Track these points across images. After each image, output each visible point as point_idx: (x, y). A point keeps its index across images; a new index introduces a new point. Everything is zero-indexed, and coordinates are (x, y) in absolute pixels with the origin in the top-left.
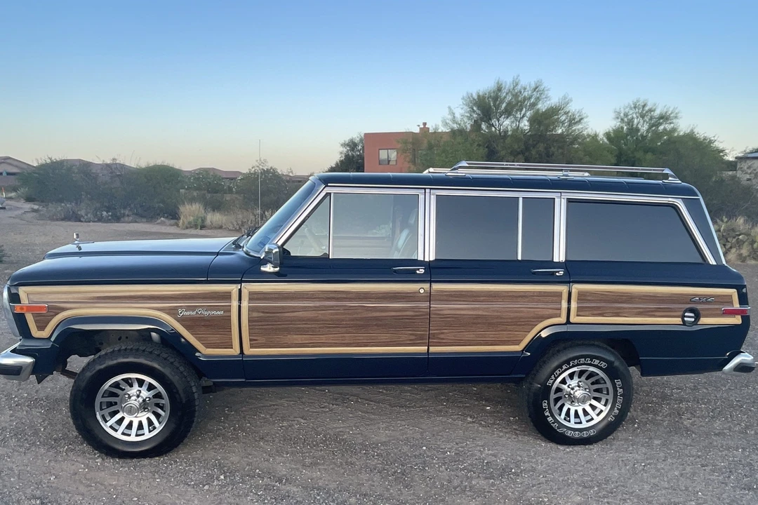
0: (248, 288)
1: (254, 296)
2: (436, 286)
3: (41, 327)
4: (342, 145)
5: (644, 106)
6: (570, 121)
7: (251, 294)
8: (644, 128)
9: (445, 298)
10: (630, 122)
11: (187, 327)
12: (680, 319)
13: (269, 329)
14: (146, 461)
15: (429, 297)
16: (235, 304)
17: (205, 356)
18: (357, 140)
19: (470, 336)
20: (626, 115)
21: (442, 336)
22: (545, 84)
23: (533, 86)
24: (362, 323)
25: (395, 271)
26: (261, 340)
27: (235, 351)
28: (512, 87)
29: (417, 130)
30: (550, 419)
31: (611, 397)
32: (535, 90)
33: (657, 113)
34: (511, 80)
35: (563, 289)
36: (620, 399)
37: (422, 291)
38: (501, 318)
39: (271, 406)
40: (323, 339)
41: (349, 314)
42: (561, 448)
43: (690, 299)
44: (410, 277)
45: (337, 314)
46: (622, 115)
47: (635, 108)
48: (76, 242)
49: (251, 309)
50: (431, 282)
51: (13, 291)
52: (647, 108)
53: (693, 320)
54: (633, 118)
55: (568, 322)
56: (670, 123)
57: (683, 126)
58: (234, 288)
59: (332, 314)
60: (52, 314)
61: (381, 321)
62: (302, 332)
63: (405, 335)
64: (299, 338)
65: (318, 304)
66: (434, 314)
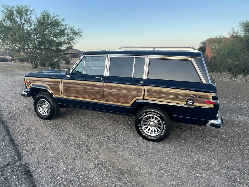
0: (63, 80)
1: (64, 83)
2: (105, 84)
3: (28, 86)
9: (108, 87)
12: (185, 103)
13: (67, 92)
14: (46, 121)
15: (104, 87)
16: (60, 84)
17: (55, 97)
19: (114, 99)
21: (107, 99)
24: (87, 92)
25: (96, 78)
26: (66, 94)
27: (61, 96)
30: (141, 130)
31: (162, 127)
35: (143, 88)
36: (165, 128)
37: (102, 85)
38: (123, 95)
40: (79, 96)
41: (84, 89)
43: (190, 95)
44: (99, 80)
49: (63, 86)
50: (104, 82)
53: (192, 103)
55: (144, 99)
58: (60, 80)
59: (80, 89)
60: (30, 83)
61: (91, 92)
62: (74, 93)
63: (98, 97)
64: (73, 95)
65: (77, 86)
66: (105, 92)
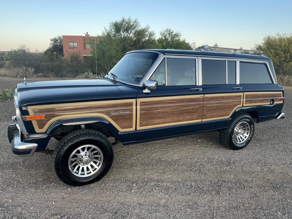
0: (140, 100)
1: (142, 104)
2: (206, 95)
3: (41, 127)
4: (51, 40)
5: (170, 31)
6: (150, 35)
7: (141, 103)
8: (169, 39)
9: (208, 100)
10: (165, 36)
11: (114, 120)
12: (270, 103)
13: (148, 118)
16: (134, 107)
17: (121, 132)
18: (57, 38)
19: (215, 114)
20: (164, 34)
21: (206, 115)
22: (138, 21)
23: (134, 21)
24: (181, 112)
25: (191, 90)
26: (144, 123)
27: (133, 129)
28: (128, 20)
29: (84, 35)
30: (234, 141)
31: (249, 132)
32: (135, 22)
33: (174, 34)
34: (128, 18)
35: (241, 94)
36: (252, 132)
37: (201, 98)
38: (225, 106)
39: (120, 151)
40: (167, 120)
41: (177, 109)
42: (236, 151)
43: (272, 96)
44: (197, 92)
45: (173, 109)
46: (162, 33)
47: (167, 31)
48: (25, 82)
49: (141, 110)
50: (204, 94)
51: (24, 109)
52: (171, 32)
54: (166, 35)
55: (243, 106)
56: (178, 37)
57: (182, 39)
58: (133, 101)
59: (171, 109)
60: (47, 120)
61: (187, 110)
62: (160, 118)
63: (195, 116)
64: (158, 121)
65: (166, 105)
66: (205, 106)
